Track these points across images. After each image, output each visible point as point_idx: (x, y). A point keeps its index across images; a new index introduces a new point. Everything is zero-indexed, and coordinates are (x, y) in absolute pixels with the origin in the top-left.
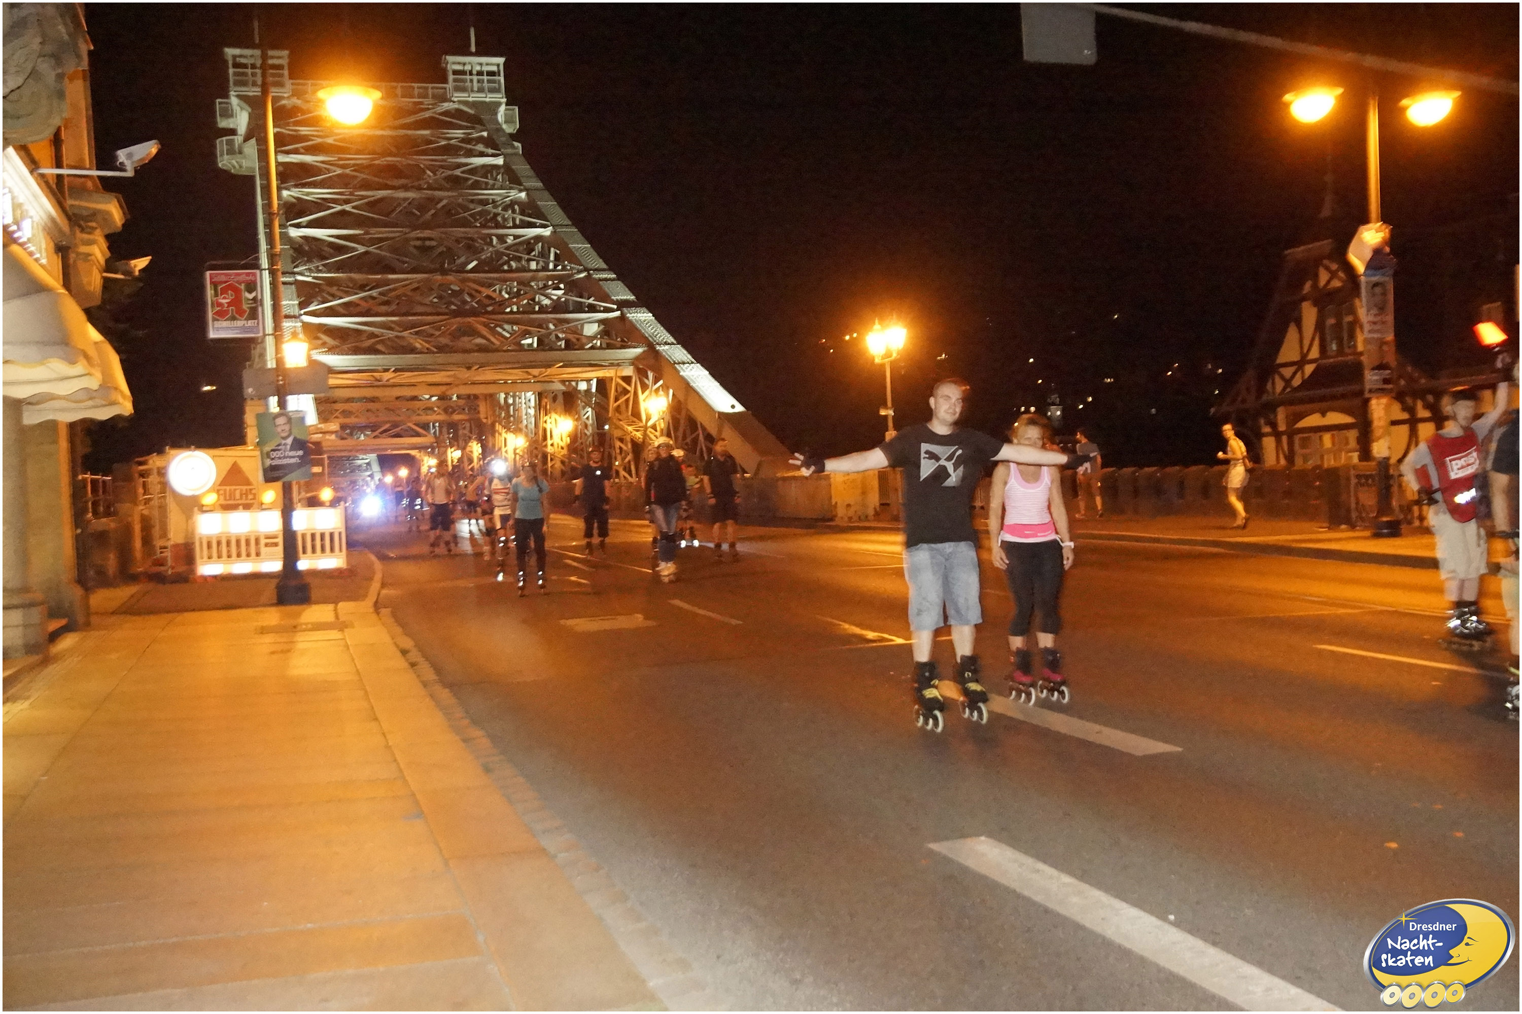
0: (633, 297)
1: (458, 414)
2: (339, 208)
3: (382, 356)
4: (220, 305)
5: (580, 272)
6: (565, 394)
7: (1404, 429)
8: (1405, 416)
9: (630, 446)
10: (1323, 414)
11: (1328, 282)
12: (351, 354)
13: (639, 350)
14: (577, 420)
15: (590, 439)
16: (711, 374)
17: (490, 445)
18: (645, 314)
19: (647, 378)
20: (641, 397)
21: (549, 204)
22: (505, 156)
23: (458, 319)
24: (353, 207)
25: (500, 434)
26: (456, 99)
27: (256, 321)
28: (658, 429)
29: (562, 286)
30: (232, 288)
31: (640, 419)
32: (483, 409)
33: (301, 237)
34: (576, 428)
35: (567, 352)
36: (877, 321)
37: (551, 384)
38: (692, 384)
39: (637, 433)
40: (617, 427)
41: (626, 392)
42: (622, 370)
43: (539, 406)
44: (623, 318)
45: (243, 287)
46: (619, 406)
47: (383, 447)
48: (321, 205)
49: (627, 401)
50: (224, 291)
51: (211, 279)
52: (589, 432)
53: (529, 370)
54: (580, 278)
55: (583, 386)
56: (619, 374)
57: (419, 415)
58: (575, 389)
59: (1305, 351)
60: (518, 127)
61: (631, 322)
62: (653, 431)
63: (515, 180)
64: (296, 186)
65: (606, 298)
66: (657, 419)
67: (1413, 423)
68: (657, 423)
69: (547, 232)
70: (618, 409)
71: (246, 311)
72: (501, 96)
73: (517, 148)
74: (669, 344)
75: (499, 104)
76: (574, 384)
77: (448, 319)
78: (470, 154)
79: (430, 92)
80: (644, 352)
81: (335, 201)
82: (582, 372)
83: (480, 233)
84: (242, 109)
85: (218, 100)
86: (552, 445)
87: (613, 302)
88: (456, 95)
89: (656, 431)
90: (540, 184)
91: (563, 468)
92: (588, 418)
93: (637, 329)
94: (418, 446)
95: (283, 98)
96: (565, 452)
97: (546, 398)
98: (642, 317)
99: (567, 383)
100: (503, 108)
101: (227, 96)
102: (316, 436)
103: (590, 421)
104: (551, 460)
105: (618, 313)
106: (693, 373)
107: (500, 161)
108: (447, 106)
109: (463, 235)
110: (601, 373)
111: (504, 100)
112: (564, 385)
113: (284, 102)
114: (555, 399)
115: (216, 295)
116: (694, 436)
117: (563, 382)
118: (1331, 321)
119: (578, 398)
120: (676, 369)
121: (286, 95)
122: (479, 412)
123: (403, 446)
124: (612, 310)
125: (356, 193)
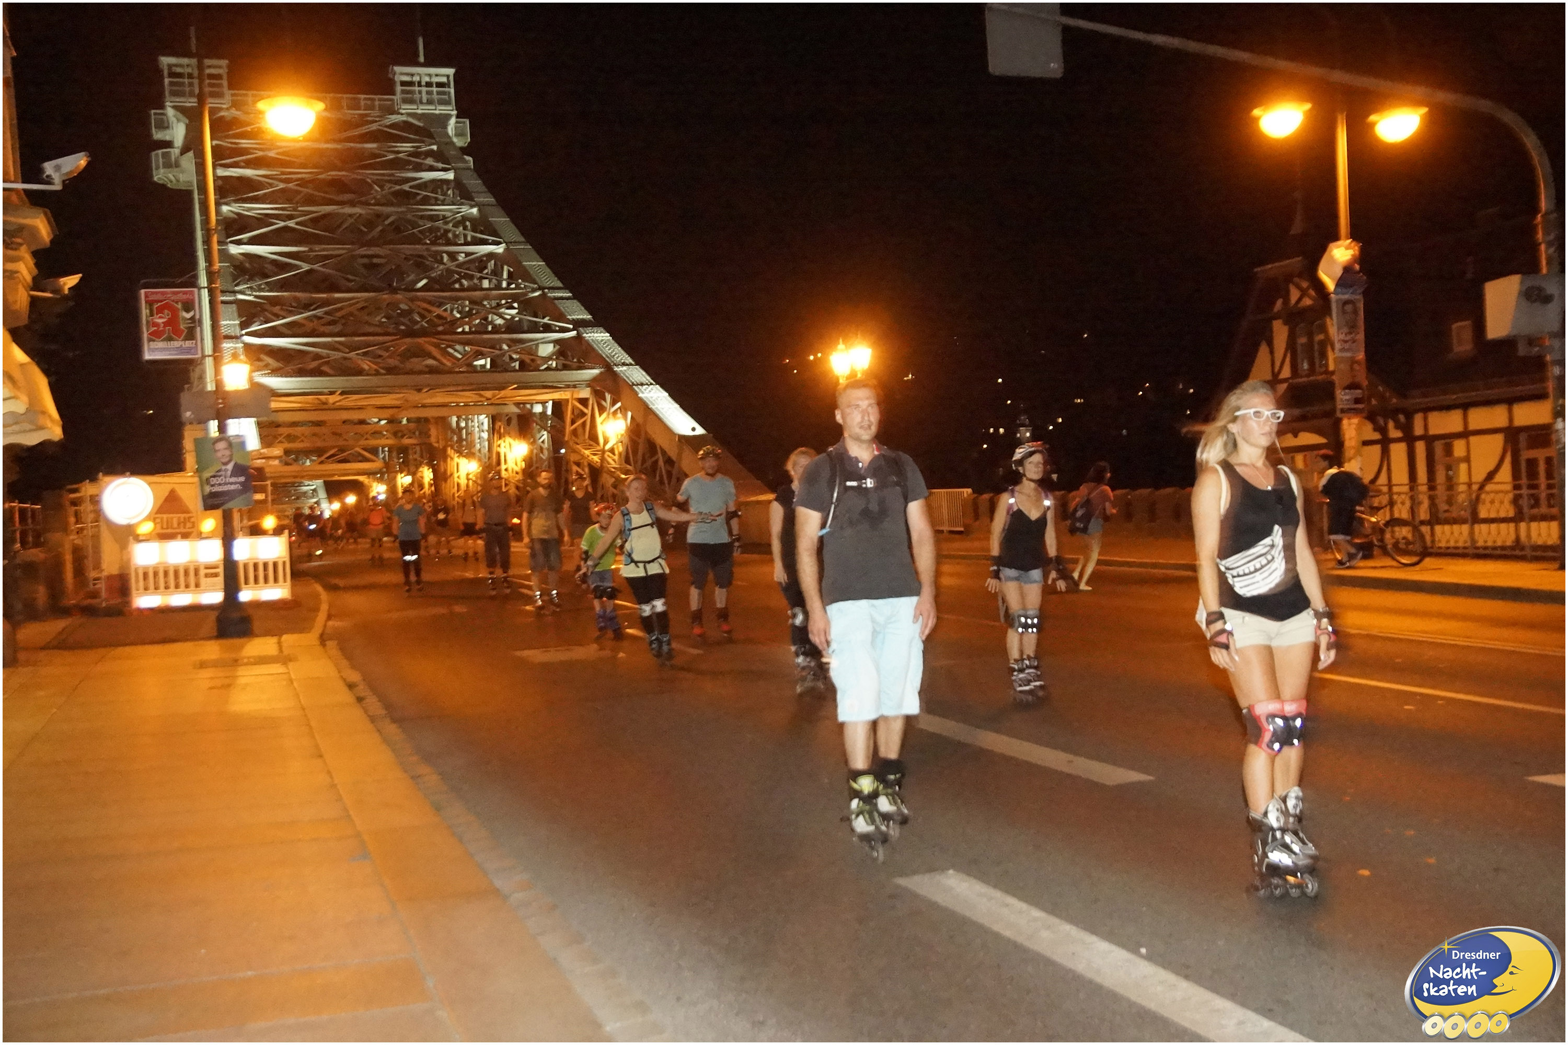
0: (589, 317)
1: (410, 438)
2: (282, 224)
3: (328, 378)
4: (156, 325)
5: (534, 290)
6: (520, 417)
7: (1377, 449)
8: (1377, 436)
9: (587, 470)
10: (1296, 436)
11: (1300, 300)
12: (296, 376)
13: (596, 372)
14: (534, 443)
15: (546, 463)
16: (670, 395)
17: (442, 470)
18: (602, 334)
19: (605, 400)
20: (599, 420)
21: (500, 220)
22: (455, 170)
23: (408, 340)
24: (297, 224)
25: (452, 459)
26: (403, 111)
27: (194, 342)
28: (616, 452)
29: (516, 305)
30: (167, 306)
31: (598, 443)
32: (433, 432)
33: (240, 254)
34: (531, 451)
35: (520, 373)
36: (841, 340)
37: (502, 406)
38: (651, 406)
39: (595, 457)
40: (574, 451)
41: (583, 414)
42: (578, 392)
43: (493, 430)
44: (579, 337)
45: (179, 306)
46: (575, 429)
47: (330, 473)
48: (263, 220)
49: (584, 424)
50: (160, 310)
51: (146, 296)
52: (545, 455)
53: (482, 392)
54: (536, 297)
55: (538, 409)
56: (576, 396)
57: (366, 439)
58: (530, 411)
59: (1277, 369)
60: (469, 140)
61: (587, 342)
62: (611, 455)
63: (466, 196)
64: (236, 201)
65: (561, 317)
66: (615, 442)
67: (1385, 443)
68: (615, 447)
69: (500, 249)
70: (574, 432)
71: (183, 331)
72: (451, 108)
73: (466, 162)
74: (627, 365)
75: (448, 117)
76: (528, 406)
77: (397, 339)
78: (419, 168)
79: (377, 103)
80: (601, 373)
81: (277, 217)
82: (538, 394)
83: (428, 250)
84: (178, 120)
85: (153, 111)
86: (506, 470)
87: (568, 322)
88: (403, 107)
89: (614, 454)
90: (492, 200)
91: (517, 492)
92: (543, 442)
93: (593, 349)
94: (368, 472)
95: (221, 109)
96: (520, 477)
97: (500, 421)
98: (599, 337)
99: (522, 406)
100: (453, 121)
101: (162, 107)
102: (259, 461)
103: (546, 445)
104: (506, 485)
105: (574, 333)
106: (651, 394)
107: (450, 176)
108: (395, 118)
109: (411, 252)
110: (557, 396)
111: (455, 112)
112: (518, 407)
113: (222, 114)
114: (509, 422)
115: (152, 315)
116: (654, 459)
117: (517, 404)
118: (1303, 340)
119: (534, 421)
120: (634, 390)
121: (224, 106)
122: (429, 436)
123: (350, 472)
124: (568, 330)
125: (300, 209)
